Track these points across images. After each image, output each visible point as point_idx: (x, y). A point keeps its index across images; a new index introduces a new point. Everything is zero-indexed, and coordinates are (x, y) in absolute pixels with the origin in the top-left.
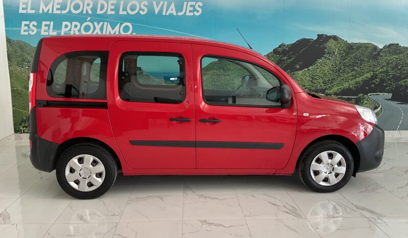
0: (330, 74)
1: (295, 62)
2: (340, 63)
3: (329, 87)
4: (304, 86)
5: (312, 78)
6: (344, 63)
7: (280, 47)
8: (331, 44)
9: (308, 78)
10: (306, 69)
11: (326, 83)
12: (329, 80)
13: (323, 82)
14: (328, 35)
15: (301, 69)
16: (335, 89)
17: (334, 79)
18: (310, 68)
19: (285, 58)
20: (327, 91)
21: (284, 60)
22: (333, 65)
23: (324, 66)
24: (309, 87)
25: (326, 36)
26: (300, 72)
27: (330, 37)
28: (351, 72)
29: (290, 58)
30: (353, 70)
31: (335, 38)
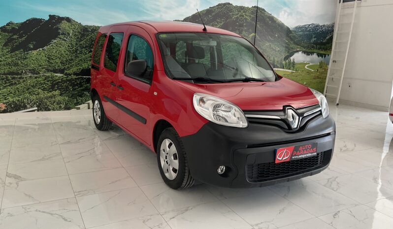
0: (67, 54)
1: (28, 41)
2: (76, 44)
3: (68, 67)
4: (41, 66)
5: (48, 58)
6: (81, 44)
7: (8, 25)
8: (64, 25)
9: (44, 58)
10: (41, 49)
11: (64, 64)
12: (66, 61)
13: (61, 62)
14: (61, 16)
15: (35, 49)
16: (74, 69)
17: (72, 60)
18: (45, 48)
19: (15, 37)
20: (66, 71)
21: (15, 39)
22: (69, 46)
23: (60, 47)
24: (46, 67)
25: (58, 17)
26: (35, 52)
27: (63, 19)
28: (89, 53)
29: (21, 37)
30: (91, 51)
31: (68, 20)
